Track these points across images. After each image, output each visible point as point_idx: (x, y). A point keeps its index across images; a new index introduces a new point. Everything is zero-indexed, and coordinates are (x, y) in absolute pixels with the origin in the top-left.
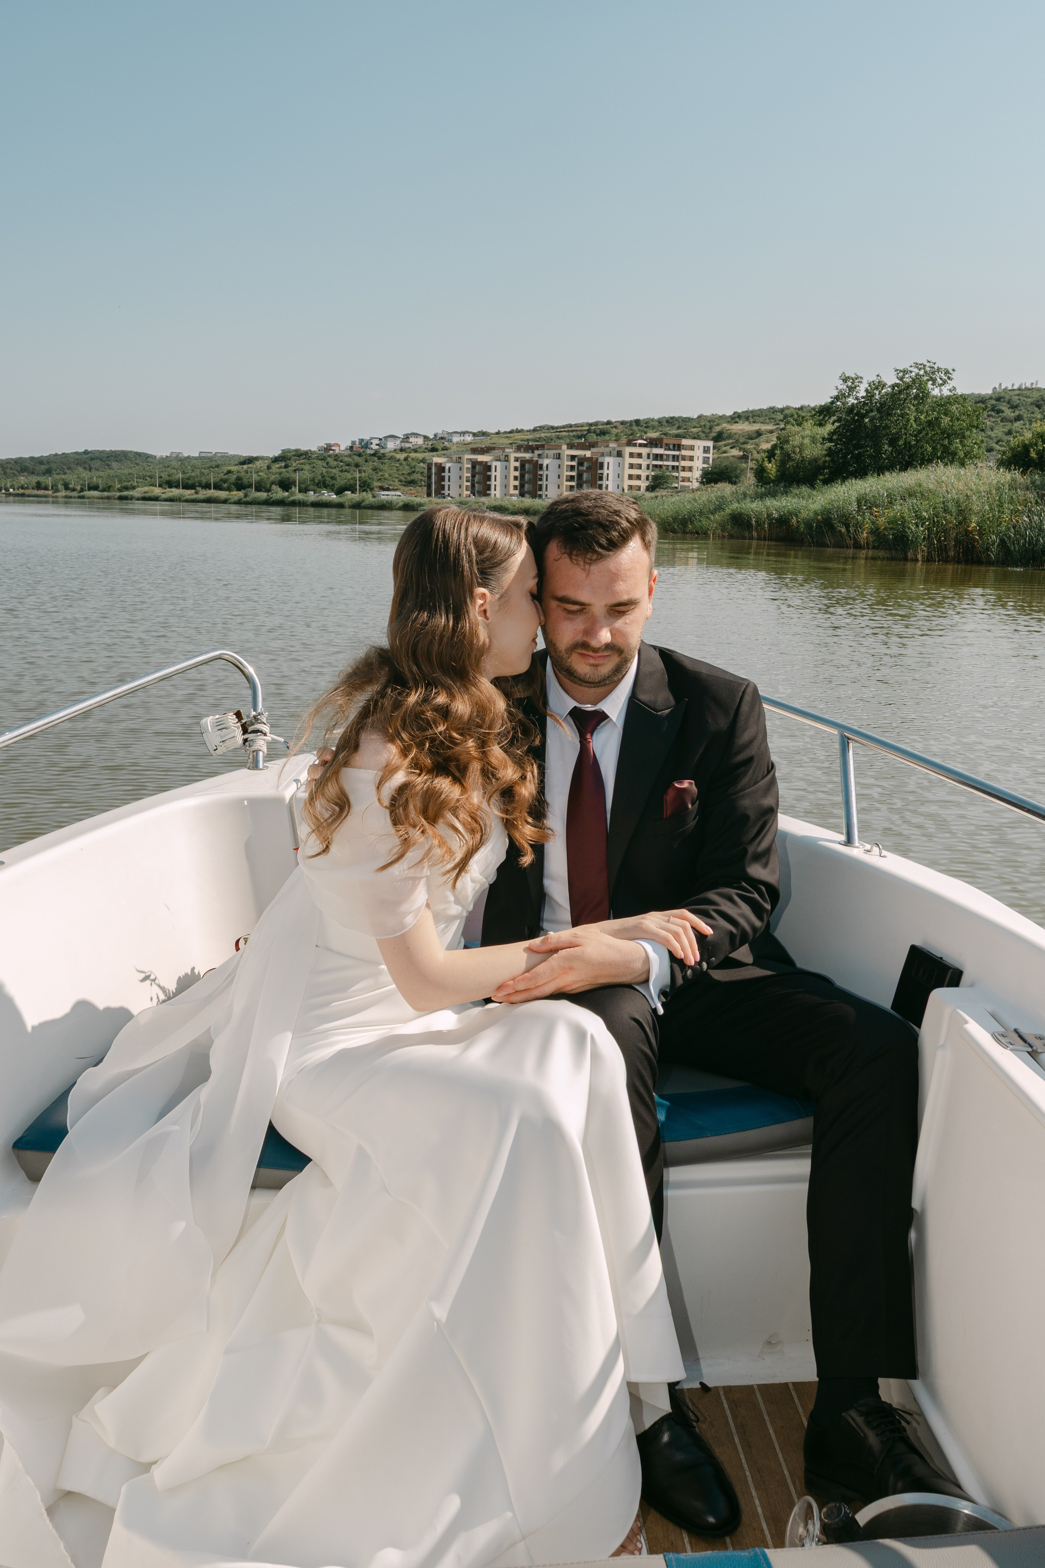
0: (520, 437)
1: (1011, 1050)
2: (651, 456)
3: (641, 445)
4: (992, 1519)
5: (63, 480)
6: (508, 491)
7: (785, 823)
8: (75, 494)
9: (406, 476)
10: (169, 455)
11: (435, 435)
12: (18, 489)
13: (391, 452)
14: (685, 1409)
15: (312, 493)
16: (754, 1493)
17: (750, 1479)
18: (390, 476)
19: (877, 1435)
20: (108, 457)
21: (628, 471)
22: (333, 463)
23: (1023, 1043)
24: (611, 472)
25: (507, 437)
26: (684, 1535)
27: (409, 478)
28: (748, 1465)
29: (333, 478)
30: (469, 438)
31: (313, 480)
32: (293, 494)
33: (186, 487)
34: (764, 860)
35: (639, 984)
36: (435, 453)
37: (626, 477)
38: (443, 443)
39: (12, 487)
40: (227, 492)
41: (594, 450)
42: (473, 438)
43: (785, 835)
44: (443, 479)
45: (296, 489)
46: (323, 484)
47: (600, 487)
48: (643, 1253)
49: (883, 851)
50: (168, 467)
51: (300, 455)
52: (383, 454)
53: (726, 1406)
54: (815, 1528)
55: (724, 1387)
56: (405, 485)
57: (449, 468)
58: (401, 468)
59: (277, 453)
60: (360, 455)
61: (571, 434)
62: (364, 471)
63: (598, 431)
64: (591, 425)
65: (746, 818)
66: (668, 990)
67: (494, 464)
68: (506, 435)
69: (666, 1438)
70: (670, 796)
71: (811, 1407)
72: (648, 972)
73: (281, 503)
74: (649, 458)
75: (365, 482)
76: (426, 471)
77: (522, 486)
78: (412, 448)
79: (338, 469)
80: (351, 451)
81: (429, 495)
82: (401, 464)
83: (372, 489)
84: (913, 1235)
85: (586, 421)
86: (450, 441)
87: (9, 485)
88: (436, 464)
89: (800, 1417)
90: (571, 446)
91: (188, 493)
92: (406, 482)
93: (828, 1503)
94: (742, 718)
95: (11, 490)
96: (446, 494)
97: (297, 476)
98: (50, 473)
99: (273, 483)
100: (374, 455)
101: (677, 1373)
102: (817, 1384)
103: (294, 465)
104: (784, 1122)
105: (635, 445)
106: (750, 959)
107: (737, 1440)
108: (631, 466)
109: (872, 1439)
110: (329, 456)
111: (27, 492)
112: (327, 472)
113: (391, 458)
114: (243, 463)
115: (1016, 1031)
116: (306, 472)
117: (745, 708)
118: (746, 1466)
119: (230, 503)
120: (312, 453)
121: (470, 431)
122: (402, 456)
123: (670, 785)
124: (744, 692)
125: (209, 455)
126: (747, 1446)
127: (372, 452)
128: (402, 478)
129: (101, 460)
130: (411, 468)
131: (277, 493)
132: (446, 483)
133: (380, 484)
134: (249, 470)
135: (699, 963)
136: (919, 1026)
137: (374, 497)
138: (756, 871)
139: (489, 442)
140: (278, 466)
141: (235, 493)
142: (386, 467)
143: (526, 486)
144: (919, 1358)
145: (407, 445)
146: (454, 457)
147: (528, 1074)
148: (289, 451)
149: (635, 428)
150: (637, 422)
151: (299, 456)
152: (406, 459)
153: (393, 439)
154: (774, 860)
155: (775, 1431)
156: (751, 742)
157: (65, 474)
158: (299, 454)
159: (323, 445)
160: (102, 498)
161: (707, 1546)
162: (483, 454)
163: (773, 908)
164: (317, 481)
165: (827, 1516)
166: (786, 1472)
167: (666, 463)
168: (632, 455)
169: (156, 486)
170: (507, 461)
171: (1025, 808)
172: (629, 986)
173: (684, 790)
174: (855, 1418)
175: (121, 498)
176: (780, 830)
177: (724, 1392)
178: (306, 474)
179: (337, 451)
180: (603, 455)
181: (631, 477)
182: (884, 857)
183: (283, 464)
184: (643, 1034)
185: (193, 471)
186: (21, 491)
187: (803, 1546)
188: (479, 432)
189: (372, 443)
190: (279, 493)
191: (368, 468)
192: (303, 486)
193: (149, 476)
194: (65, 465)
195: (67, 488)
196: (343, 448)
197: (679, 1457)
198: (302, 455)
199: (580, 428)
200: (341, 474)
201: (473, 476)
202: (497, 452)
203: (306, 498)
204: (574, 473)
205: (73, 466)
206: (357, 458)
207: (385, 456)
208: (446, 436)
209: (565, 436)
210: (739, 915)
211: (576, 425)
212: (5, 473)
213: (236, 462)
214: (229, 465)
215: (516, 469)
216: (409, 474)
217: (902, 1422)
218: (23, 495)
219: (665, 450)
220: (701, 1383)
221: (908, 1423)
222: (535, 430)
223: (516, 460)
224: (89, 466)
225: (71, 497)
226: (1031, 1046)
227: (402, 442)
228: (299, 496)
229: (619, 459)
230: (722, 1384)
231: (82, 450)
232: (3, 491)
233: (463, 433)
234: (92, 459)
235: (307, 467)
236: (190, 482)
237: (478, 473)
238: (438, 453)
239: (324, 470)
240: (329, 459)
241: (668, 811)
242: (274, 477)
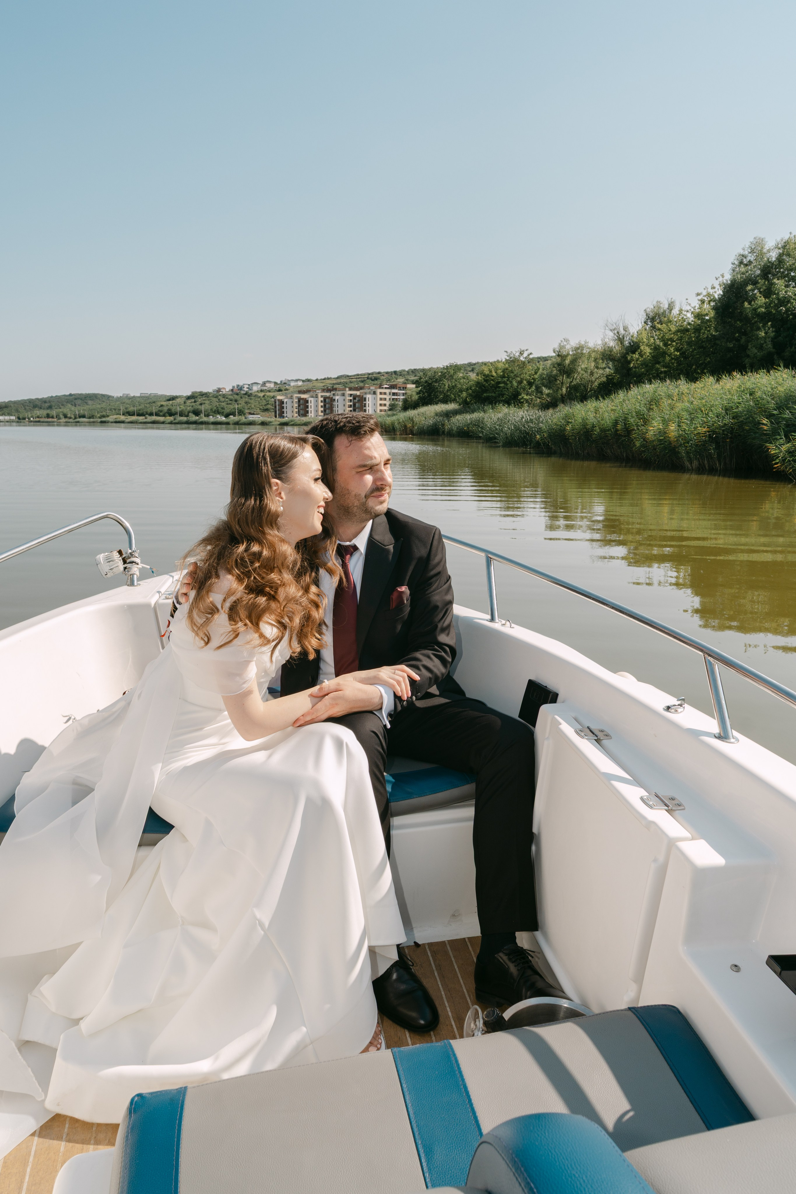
0: (329, 382)
1: (587, 739)
2: (391, 394)
3: (386, 388)
4: (580, 1010)
5: (62, 412)
6: (318, 413)
7: (458, 610)
8: (71, 420)
9: (263, 406)
10: (122, 396)
11: (281, 382)
12: (36, 418)
13: (255, 392)
14: (405, 959)
15: (211, 417)
16: (447, 1004)
17: (444, 996)
18: (255, 406)
19: (515, 966)
20: (85, 398)
21: (379, 402)
22: (222, 399)
23: (592, 734)
24: (370, 403)
25: (322, 382)
26: (406, 1033)
27: (265, 408)
28: (443, 988)
29: (223, 408)
30: (300, 383)
31: (211, 410)
32: (201, 418)
33: (139, 415)
34: (447, 632)
35: (376, 710)
36: (281, 392)
37: (378, 405)
38: (285, 386)
39: (32, 417)
40: (164, 418)
41: (362, 391)
42: (302, 383)
43: (458, 617)
44: (283, 408)
45: (202, 415)
46: (217, 412)
47: (365, 411)
48: (381, 870)
49: (512, 624)
50: (124, 403)
52: (251, 393)
53: (429, 954)
54: (480, 1023)
55: (428, 944)
56: (263, 412)
57: (286, 402)
58: (261, 402)
59: (189, 394)
60: (237, 394)
61: (358, 380)
62: (240, 404)
63: (373, 378)
64: (369, 374)
65: (436, 607)
66: (392, 713)
67: (310, 399)
68: (321, 381)
69: (395, 976)
70: (395, 596)
71: (478, 951)
72: (382, 703)
73: (195, 423)
74: (390, 394)
75: (240, 410)
76: (274, 403)
77: (325, 411)
78: (268, 389)
79: (225, 403)
80: (232, 392)
81: (276, 417)
82: (261, 399)
83: (244, 414)
84: (533, 848)
85: (367, 372)
86: (289, 385)
87: (30, 416)
88: (279, 400)
89: (472, 957)
90: (350, 389)
91: (141, 419)
92: (263, 410)
93: (487, 1008)
94: (434, 549)
95: (32, 419)
96: (285, 416)
97: (203, 408)
98: (51, 408)
99: (189, 412)
100: (245, 394)
101: (402, 939)
102: (481, 938)
103: (200, 401)
104: (459, 787)
105: (383, 388)
106: (437, 693)
107: (436, 974)
108: (381, 399)
109: (513, 969)
110: (220, 395)
111: (42, 420)
112: (219, 405)
113: (255, 396)
114: (169, 400)
115: (588, 728)
116: (207, 405)
117: (435, 543)
118: (441, 989)
119: (166, 424)
120: (210, 393)
121: (300, 379)
122: (261, 394)
123: (394, 589)
124: (434, 534)
125: (147, 395)
126: (442, 977)
127: (244, 392)
128: (261, 407)
129: (81, 399)
130: (267, 401)
131: (192, 417)
132: (285, 410)
133: (249, 411)
134: (173, 404)
135: (411, 697)
136: (534, 726)
137: (246, 418)
138: (443, 638)
139: (312, 385)
140: (190, 401)
141: (168, 418)
142: (252, 401)
143: (327, 411)
144: (539, 918)
145: (264, 388)
146: (289, 396)
147: (310, 770)
148: (196, 392)
149: (394, 376)
150: (395, 372)
151: (202, 396)
152: (264, 396)
153: (256, 384)
154: (453, 632)
155: (458, 967)
156: (438, 564)
157: (60, 408)
158: (202, 394)
159: (216, 388)
160: (90, 422)
161: (420, 1037)
162: (304, 394)
163: (453, 660)
164: (214, 410)
165: (487, 1016)
166: (465, 991)
167: (399, 397)
168: (381, 393)
169: (120, 415)
170: (317, 397)
171: (591, 597)
172: (371, 712)
173: (402, 592)
174: (502, 957)
175: (102, 422)
176: (455, 615)
177: (428, 947)
179: (224, 392)
180: (366, 394)
181: (381, 405)
182: (513, 628)
183: (193, 400)
184: (378, 740)
185: (140, 405)
186: (37, 419)
187: (473, 1035)
188: (306, 379)
189: (244, 387)
190: (194, 418)
191: (242, 402)
192: (206, 413)
193: (114, 409)
194: (60, 403)
195: (65, 416)
196: (227, 390)
197: (403, 987)
198: (204, 395)
199: (363, 376)
200: (227, 406)
201: (299, 406)
202: (311, 393)
203: (209, 420)
204: (351, 403)
205: (65, 403)
206: (236, 396)
207: (252, 395)
208: (287, 382)
209: (355, 381)
210: (434, 666)
211: (361, 375)
212: (25, 409)
213: (164, 400)
214: (161, 401)
215: (322, 402)
216: (265, 405)
217: (529, 957)
218: (39, 422)
219: (399, 390)
220: (415, 942)
221: (533, 957)
222: (338, 378)
223: (322, 396)
224: (75, 403)
225: (69, 422)
226: (597, 737)
227: (261, 386)
228: (205, 419)
229: (374, 396)
230: (427, 942)
231: (68, 393)
232: (27, 420)
233: (297, 380)
234: (76, 399)
235: (207, 402)
236: (141, 412)
237: (302, 404)
238: (282, 392)
239: (217, 404)
240: (220, 397)
241: (393, 605)
242: (189, 408)
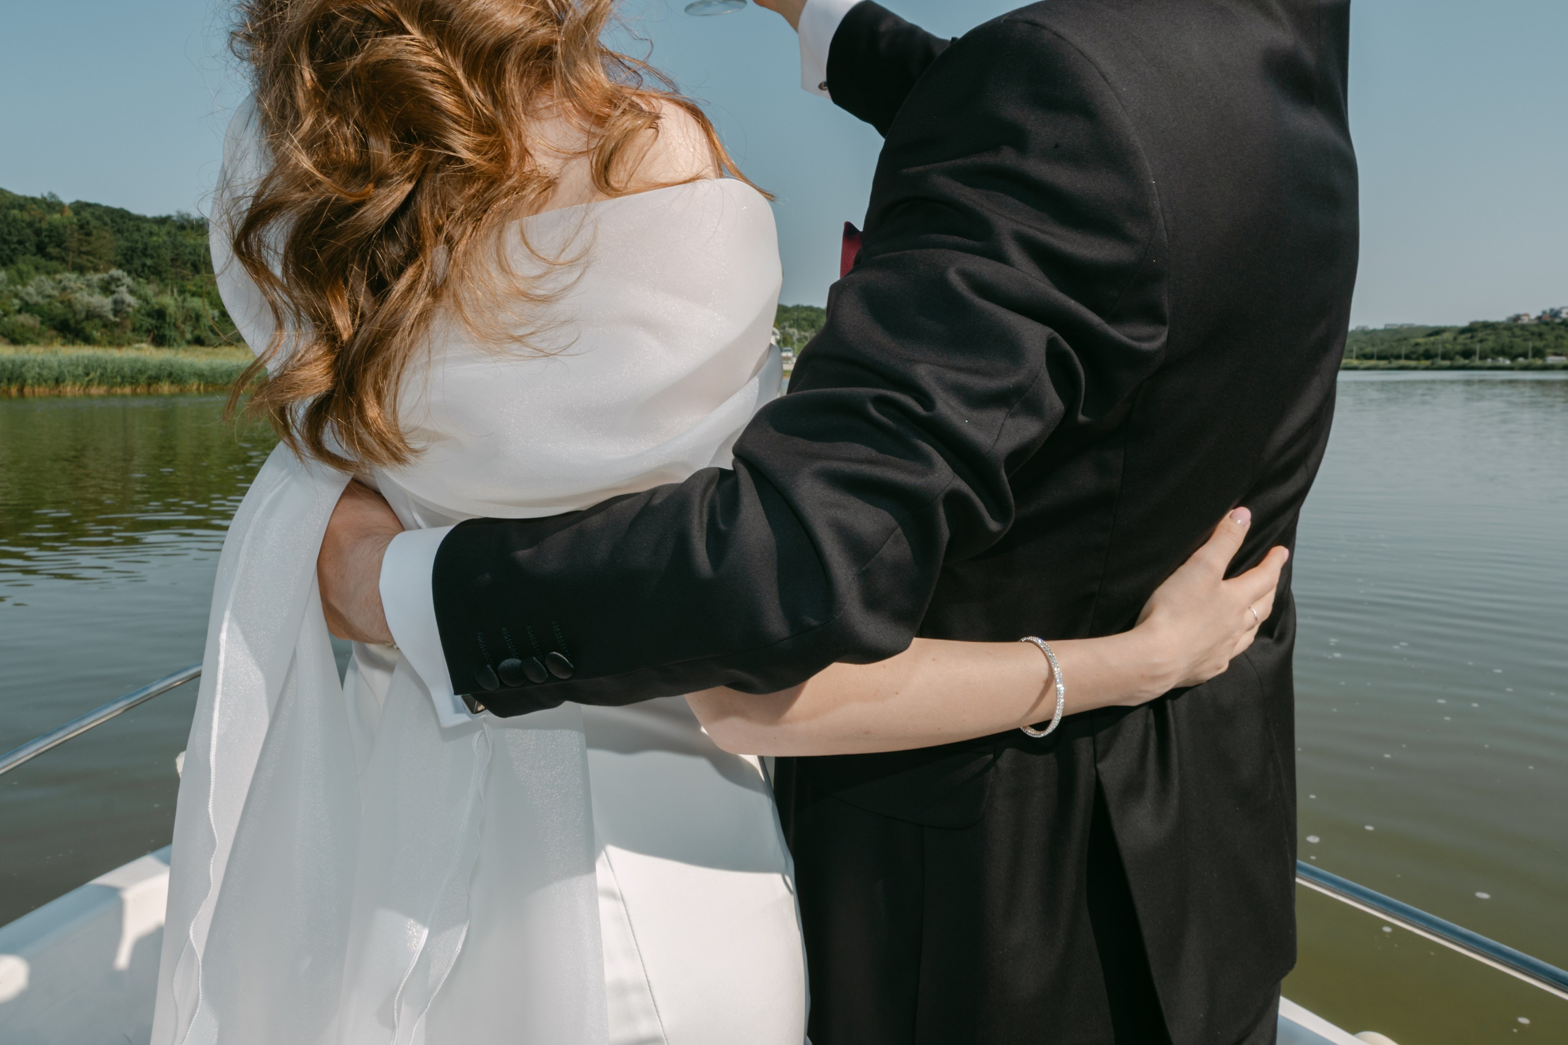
15: (1490, 360)
29: (1513, 346)
31: (1494, 349)
32: (1473, 361)
33: (1380, 358)
40: (1417, 361)
50: (1358, 341)
51: (1487, 326)
59: (1466, 324)
60: (1547, 324)
75: (1540, 348)
79: (1520, 338)
80: (1539, 320)
83: (1543, 355)
91: (1382, 363)
97: (1479, 346)
99: (1457, 351)
103: (1479, 336)
110: (1516, 326)
114: (1430, 335)
116: (1489, 342)
120: (1500, 323)
125: (1395, 327)
127: (1559, 321)
131: (1459, 360)
133: (1553, 349)
134: (1436, 340)
137: (1543, 361)
140: (1463, 336)
141: (1423, 362)
148: (1478, 322)
159: (1512, 315)
164: (1497, 349)
178: (1490, 344)
179: (1525, 321)
183: (1469, 335)
189: (1561, 312)
190: (1461, 362)
191: (1547, 335)
192: (1483, 352)
196: (1531, 317)
200: (1521, 342)
203: (1483, 363)
206: (1544, 327)
213: (1426, 333)
214: (1418, 336)
228: (1479, 361)
235: (1491, 337)
236: (1384, 353)
239: (1507, 339)
240: (1515, 329)
242: (1458, 347)
